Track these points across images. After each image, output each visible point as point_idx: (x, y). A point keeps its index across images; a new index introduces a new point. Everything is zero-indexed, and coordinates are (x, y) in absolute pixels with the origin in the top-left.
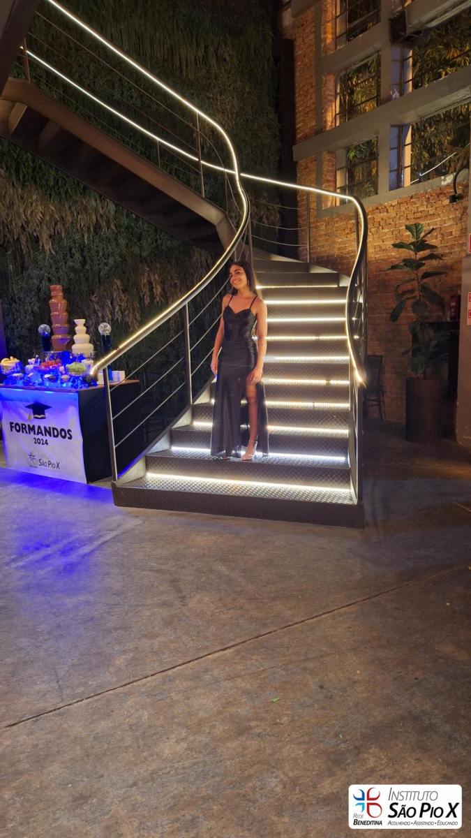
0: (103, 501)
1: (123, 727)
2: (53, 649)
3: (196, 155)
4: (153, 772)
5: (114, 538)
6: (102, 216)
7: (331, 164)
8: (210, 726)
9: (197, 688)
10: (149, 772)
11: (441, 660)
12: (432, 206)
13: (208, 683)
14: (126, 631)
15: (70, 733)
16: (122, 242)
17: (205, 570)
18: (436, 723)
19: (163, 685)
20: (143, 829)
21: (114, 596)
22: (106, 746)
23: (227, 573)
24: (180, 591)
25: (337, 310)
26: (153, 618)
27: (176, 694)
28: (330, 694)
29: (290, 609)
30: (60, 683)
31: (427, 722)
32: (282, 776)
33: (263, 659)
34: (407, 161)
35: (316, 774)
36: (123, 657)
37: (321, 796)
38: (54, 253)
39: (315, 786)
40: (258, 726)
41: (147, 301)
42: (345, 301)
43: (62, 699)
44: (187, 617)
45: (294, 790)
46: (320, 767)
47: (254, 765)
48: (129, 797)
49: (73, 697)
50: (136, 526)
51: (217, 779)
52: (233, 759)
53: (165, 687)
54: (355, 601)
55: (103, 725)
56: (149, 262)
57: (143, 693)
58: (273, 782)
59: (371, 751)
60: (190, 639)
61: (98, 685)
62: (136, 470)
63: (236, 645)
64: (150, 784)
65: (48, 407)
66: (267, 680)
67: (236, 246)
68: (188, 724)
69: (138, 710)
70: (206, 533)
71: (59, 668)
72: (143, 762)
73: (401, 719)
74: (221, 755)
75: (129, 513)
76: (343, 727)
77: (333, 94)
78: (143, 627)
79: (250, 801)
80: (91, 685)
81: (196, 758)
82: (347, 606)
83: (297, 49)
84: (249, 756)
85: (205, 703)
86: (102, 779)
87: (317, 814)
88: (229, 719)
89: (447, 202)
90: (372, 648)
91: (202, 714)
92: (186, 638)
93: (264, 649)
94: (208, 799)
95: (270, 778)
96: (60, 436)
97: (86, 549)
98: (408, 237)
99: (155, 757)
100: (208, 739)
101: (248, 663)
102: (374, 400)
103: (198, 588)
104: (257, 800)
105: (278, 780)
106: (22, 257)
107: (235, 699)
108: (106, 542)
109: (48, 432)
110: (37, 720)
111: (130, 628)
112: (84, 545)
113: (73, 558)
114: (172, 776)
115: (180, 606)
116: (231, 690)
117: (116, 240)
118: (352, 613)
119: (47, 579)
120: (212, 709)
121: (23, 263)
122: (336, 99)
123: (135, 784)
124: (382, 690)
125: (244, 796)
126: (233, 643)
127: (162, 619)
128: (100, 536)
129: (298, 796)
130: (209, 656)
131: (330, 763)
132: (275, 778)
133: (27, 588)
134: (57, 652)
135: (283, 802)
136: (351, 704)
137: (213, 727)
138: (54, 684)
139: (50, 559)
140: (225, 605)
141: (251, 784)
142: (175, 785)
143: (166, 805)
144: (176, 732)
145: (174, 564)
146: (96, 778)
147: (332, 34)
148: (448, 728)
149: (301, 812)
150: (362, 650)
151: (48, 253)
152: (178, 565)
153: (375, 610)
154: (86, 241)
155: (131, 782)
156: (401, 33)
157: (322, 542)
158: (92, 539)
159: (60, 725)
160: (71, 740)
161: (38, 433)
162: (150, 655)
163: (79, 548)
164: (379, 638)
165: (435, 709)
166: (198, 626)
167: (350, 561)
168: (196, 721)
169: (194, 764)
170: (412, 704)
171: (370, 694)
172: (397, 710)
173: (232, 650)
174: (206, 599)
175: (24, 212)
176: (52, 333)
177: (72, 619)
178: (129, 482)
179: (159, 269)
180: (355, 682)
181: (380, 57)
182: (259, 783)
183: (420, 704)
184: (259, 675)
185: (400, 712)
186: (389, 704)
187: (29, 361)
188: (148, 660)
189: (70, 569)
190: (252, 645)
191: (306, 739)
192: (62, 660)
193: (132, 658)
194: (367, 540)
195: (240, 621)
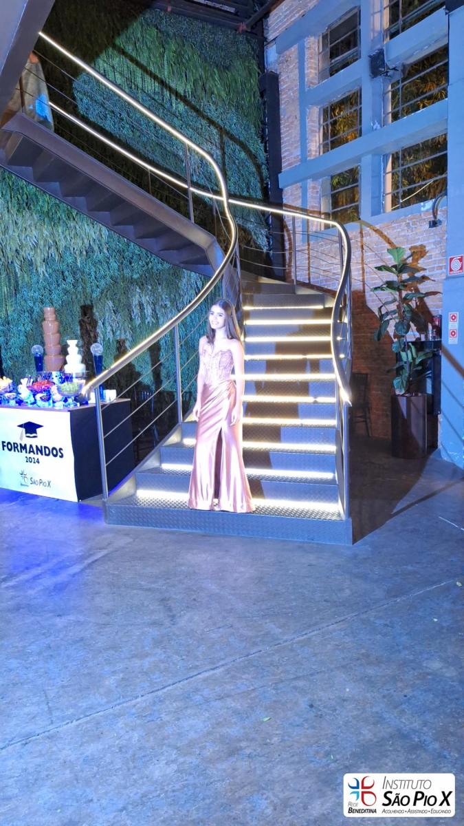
0: (94, 519)
1: (113, 749)
2: (43, 670)
3: (185, 181)
4: (144, 796)
5: (104, 556)
6: (94, 241)
7: (315, 190)
8: (200, 747)
9: (187, 707)
10: (139, 795)
11: (429, 677)
12: (412, 231)
13: (198, 703)
14: (116, 652)
15: (60, 756)
16: (114, 265)
17: (194, 588)
18: (425, 741)
19: (154, 705)
21: (104, 615)
22: (95, 769)
23: (217, 591)
24: (170, 609)
25: (323, 330)
26: (143, 637)
27: (166, 715)
28: (319, 713)
29: (280, 627)
30: (50, 705)
31: (416, 740)
32: (273, 798)
33: (253, 678)
34: (389, 188)
35: (307, 795)
36: (113, 677)
37: (311, 818)
38: (47, 276)
39: (305, 808)
40: (248, 746)
41: (138, 322)
42: (329, 321)
43: (52, 721)
44: (178, 636)
45: (285, 811)
46: (310, 788)
47: (245, 786)
48: (118, 821)
49: (63, 719)
50: (129, 543)
51: (207, 801)
52: (223, 780)
53: (155, 708)
54: (343, 618)
55: (92, 749)
56: (140, 284)
57: (133, 714)
58: (264, 803)
60: (180, 658)
61: (89, 706)
62: (126, 488)
63: (226, 664)
64: (140, 807)
65: (40, 426)
66: (257, 700)
67: (224, 270)
68: (178, 745)
69: (127, 732)
70: (195, 551)
71: (48, 690)
72: (133, 785)
74: (211, 778)
75: (119, 531)
76: (333, 746)
77: (317, 125)
78: (133, 648)
80: (82, 706)
81: (186, 780)
82: (337, 623)
83: (282, 83)
84: (239, 777)
85: (195, 724)
86: (91, 804)
88: (219, 739)
89: (427, 226)
90: (361, 665)
91: (192, 735)
92: (176, 657)
93: (253, 668)
94: (198, 823)
95: (261, 800)
96: (51, 454)
97: (76, 569)
98: (391, 260)
99: (145, 779)
100: (199, 760)
101: (237, 682)
102: (360, 417)
103: (188, 607)
104: (247, 823)
105: (269, 801)
106: (17, 282)
107: (225, 719)
108: (96, 561)
109: (39, 450)
110: (26, 743)
111: (121, 648)
112: (75, 564)
113: (62, 577)
114: (162, 799)
115: (170, 625)
116: (221, 709)
117: (107, 263)
118: (341, 630)
119: (37, 599)
120: (201, 731)
121: (18, 286)
122: (319, 129)
123: (124, 808)
124: (371, 708)
125: (234, 819)
126: (222, 663)
127: (153, 639)
128: (91, 555)
129: (288, 818)
130: (199, 676)
131: (320, 783)
132: (266, 799)
133: (17, 608)
134: (46, 673)
136: (341, 722)
137: (204, 748)
138: (45, 707)
139: (39, 579)
140: (215, 624)
141: (241, 806)
142: (165, 809)
144: (166, 754)
145: (164, 582)
146: (85, 803)
147: (315, 69)
148: (437, 745)
150: (351, 668)
151: (41, 276)
152: (168, 583)
153: (364, 626)
154: (79, 264)
155: (121, 806)
156: (380, 69)
157: (311, 558)
158: (82, 558)
159: (50, 748)
160: (60, 763)
161: (29, 453)
162: (140, 675)
163: (68, 567)
164: (367, 656)
165: (424, 726)
166: (188, 646)
167: (339, 577)
168: (187, 742)
169: (184, 786)
170: (402, 722)
171: (360, 712)
172: (388, 728)
173: (221, 669)
174: (196, 618)
175: (18, 236)
176: (44, 353)
177: (62, 639)
178: (120, 500)
179: (151, 291)
180: (344, 700)
181: (361, 90)
182: (249, 805)
183: (409, 722)
184: (250, 695)
185: (389, 730)
186: (378, 722)
187: (22, 380)
188: (138, 680)
189: (60, 588)
190: (242, 664)
191: (296, 759)
192: (51, 682)
193: (122, 678)
194: (355, 556)
195: (230, 640)
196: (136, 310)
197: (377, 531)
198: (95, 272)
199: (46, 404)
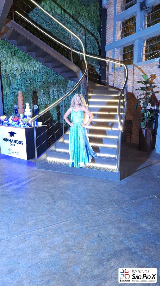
0: (32, 166)
1: (29, 246)
2: (8, 217)
3: (71, 48)
5: (34, 179)
6: (38, 68)
7: (118, 52)
8: (58, 248)
9: (56, 234)
10: (36, 263)
11: (141, 229)
12: (152, 69)
13: (60, 232)
14: (34, 213)
15: (10, 247)
16: (44, 77)
17: (63, 193)
18: (137, 251)
19: (44, 232)
20: (31, 283)
21: (31, 200)
22: (22, 252)
23: (71, 194)
24: (54, 199)
25: (115, 104)
26: (43, 208)
27: (48, 236)
28: (101, 239)
29: (91, 208)
30: (9, 229)
31: (134, 251)
32: (81, 267)
33: (79, 225)
34: (144, 53)
35: (93, 267)
36: (32, 222)
37: (93, 275)
38: (21, 80)
39: (92, 271)
40: (75, 249)
41: (52, 98)
42: (117, 101)
43: (9, 235)
44: (55, 209)
45: (85, 272)
46: (94, 265)
47: (72, 262)
48: (28, 271)
49: (13, 235)
50: (43, 175)
51: (58, 267)
52: (65, 260)
53: (44, 233)
54: (113, 206)
55: (22, 246)
56: (53, 84)
57: (37, 235)
59: (113, 260)
60: (55, 216)
61: (22, 231)
62: (43, 156)
63: (71, 220)
64: (35, 267)
65: (15, 133)
66: (80, 233)
67: (82, 80)
68: (51, 246)
69: (34, 241)
70: (65, 180)
71: (10, 224)
72: (34, 259)
73: (125, 249)
74: (61, 258)
75: (40, 171)
76: (104, 251)
77: (120, 28)
78: (40, 212)
79: (69, 275)
80: (20, 231)
81: (52, 259)
82: (111, 208)
83: (108, 12)
84: (71, 259)
85: (58, 239)
86: (19, 264)
87: (91, 281)
88: (65, 246)
89: (157, 67)
90: (118, 223)
91: (56, 243)
92: (54, 216)
93: (80, 222)
94: (54, 274)
95: (77, 268)
96: (19, 143)
97: (24, 183)
98: (143, 80)
100: (57, 252)
101: (74, 226)
102: (128, 136)
103: (60, 199)
104: (71, 275)
105: (79, 268)
106: (10, 82)
107: (68, 239)
108: (31, 181)
109: (15, 142)
111: (36, 211)
112: (24, 182)
113: (19, 186)
114: (43, 265)
115: (53, 205)
116: (67, 235)
117: (42, 76)
118: (112, 210)
119: (9, 193)
120: (60, 242)
121: (10, 83)
122: (120, 30)
124: (119, 238)
125: (67, 273)
126: (70, 219)
127: (47, 209)
128: (29, 179)
129: (86, 275)
130: (61, 223)
131: (98, 263)
133: (3, 195)
135: (80, 276)
136: (108, 243)
137: (60, 248)
138: (7, 230)
139: (12, 186)
140: (69, 205)
141: (70, 269)
142: (44, 268)
143: (40, 275)
144: (46, 249)
145: (53, 190)
146: (17, 264)
147: (120, 7)
148: (141, 253)
149: (86, 280)
150: (114, 224)
151: (19, 80)
152: (55, 190)
153: (120, 210)
154: (32, 76)
155: (29, 266)
156: (144, 7)
157: (105, 185)
158: (26, 180)
159: (7, 244)
160: (10, 250)
161: (12, 142)
162: (41, 221)
163: (22, 182)
164: (120, 220)
165: (137, 246)
166: (59, 212)
167: (114, 192)
168: (54, 246)
169: (51, 261)
170: (129, 244)
171: (115, 240)
172: (124, 246)
173: (69, 221)
174: (63, 203)
175: (11, 65)
176: (18, 108)
177: (16, 207)
178: (41, 161)
179: (57, 87)
180: (110, 235)
181: (136, 15)
182: (73, 269)
183: (132, 244)
184: (78, 231)
185: (124, 247)
186: (121, 244)
187: (10, 117)
188: (40, 223)
189: (18, 190)
190: (76, 220)
191: (91, 254)
192: (11, 221)
193: (35, 222)
194: (121, 185)
195: (73, 211)
196: (51, 94)
197: (130, 176)
198: (38, 80)
199: (18, 126)
